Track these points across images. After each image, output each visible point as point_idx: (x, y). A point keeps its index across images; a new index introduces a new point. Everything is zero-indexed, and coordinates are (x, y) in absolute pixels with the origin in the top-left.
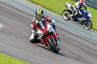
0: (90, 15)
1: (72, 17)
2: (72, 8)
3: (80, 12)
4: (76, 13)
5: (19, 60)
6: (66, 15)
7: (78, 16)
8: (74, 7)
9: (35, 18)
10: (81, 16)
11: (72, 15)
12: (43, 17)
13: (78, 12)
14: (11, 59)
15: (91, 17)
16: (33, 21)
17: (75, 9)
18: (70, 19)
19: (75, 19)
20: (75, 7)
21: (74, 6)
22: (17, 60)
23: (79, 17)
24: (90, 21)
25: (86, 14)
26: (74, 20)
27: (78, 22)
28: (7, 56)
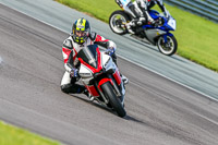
0: (172, 23)
1: (132, 27)
2: (131, 7)
3: (149, 18)
4: (141, 19)
5: (39, 136)
6: (119, 23)
7: (146, 24)
8: (136, 6)
9: (70, 38)
10: (153, 27)
11: (131, 23)
12: (90, 36)
13: (145, 16)
14: (21, 132)
15: (174, 27)
16: (68, 44)
17: (138, 10)
18: (126, 32)
19: (140, 31)
20: (139, 4)
21: (135, 3)
22: (34, 135)
23: (148, 28)
24: (172, 36)
25: (164, 21)
26: (137, 34)
27: (145, 40)
28: (11, 126)
